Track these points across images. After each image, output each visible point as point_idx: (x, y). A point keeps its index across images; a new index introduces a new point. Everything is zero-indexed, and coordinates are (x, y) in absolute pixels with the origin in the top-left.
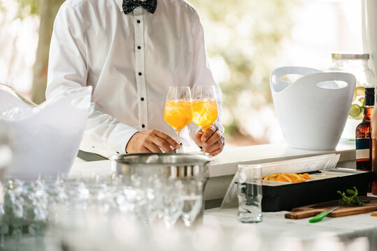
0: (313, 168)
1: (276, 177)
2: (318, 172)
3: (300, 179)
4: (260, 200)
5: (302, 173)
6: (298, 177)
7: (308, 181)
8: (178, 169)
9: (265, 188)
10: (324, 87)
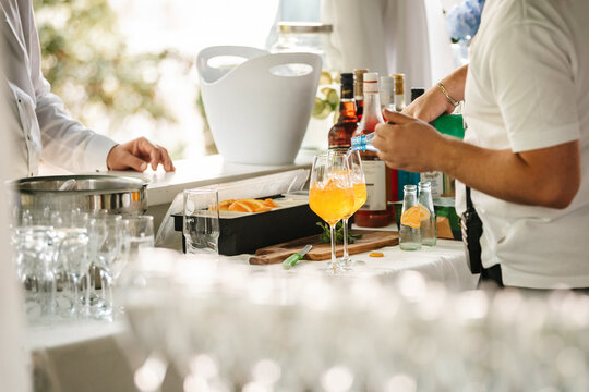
0: (273, 191)
1: (228, 206)
2: (279, 196)
3: (262, 207)
4: (217, 240)
5: (264, 199)
6: (259, 203)
7: (274, 209)
8: (102, 197)
9: (222, 222)
10: (277, 73)
